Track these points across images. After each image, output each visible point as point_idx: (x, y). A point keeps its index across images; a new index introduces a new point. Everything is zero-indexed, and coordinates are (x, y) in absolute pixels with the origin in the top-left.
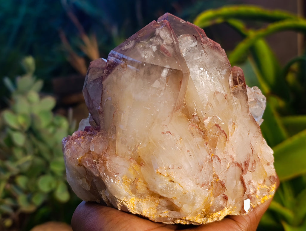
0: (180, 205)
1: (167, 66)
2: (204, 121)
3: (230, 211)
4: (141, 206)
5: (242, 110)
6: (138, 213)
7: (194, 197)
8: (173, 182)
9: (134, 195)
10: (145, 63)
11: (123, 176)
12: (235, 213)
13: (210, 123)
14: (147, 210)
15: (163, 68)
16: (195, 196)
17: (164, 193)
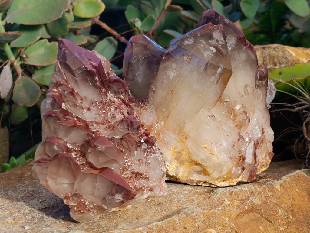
0: (212, 171)
1: (222, 66)
2: (235, 108)
3: (242, 178)
4: (179, 170)
5: (262, 100)
6: (175, 175)
7: (223, 167)
8: (213, 154)
9: (176, 161)
10: (209, 63)
11: (173, 146)
12: (244, 180)
13: (239, 110)
14: (182, 173)
15: (219, 67)
16: (224, 165)
17: (203, 162)
